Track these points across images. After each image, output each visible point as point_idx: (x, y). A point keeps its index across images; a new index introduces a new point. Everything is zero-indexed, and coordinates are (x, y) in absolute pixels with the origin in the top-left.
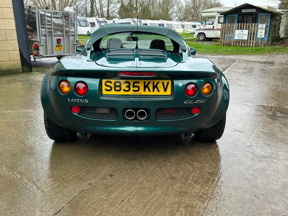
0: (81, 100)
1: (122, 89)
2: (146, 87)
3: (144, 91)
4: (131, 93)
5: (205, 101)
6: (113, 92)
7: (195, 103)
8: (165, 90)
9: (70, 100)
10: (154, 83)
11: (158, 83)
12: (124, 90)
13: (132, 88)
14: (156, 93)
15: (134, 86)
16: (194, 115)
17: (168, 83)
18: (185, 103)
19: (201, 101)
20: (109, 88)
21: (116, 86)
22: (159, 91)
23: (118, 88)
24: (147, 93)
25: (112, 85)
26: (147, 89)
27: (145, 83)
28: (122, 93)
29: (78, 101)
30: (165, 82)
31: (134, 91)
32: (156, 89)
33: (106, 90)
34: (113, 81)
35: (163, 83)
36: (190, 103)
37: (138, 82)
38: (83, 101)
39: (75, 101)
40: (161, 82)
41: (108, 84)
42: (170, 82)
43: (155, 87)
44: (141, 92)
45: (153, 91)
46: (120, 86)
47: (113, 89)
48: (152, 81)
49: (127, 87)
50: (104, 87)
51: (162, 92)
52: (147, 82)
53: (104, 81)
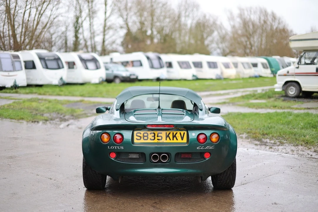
0: (118, 147)
1: (149, 138)
2: (168, 136)
3: (166, 140)
4: (156, 141)
5: (213, 147)
6: (142, 141)
7: (206, 148)
8: (182, 139)
9: (110, 147)
10: (173, 133)
11: (177, 133)
12: (151, 139)
13: (156, 138)
14: (175, 141)
15: (158, 136)
16: (206, 159)
17: (184, 133)
18: (197, 148)
19: (210, 147)
20: (139, 138)
21: (144, 136)
22: (177, 140)
23: (146, 138)
24: (168, 141)
25: (142, 135)
26: (168, 138)
27: (166, 133)
28: (149, 141)
29: (116, 148)
30: (182, 132)
31: (158, 139)
32: (175, 138)
33: (137, 139)
34: (142, 132)
35: (180, 133)
36: (202, 148)
37: (161, 133)
38: (119, 148)
39: (113, 148)
40: (179, 132)
41: (138, 134)
42: (186, 132)
43: (174, 136)
44: (164, 140)
45: (173, 140)
46: (147, 136)
47: (142, 138)
48: (172, 132)
49: (152, 136)
50: (135, 137)
51: (180, 140)
52: (168, 132)
53: (135, 132)
